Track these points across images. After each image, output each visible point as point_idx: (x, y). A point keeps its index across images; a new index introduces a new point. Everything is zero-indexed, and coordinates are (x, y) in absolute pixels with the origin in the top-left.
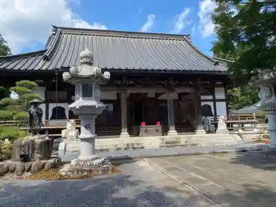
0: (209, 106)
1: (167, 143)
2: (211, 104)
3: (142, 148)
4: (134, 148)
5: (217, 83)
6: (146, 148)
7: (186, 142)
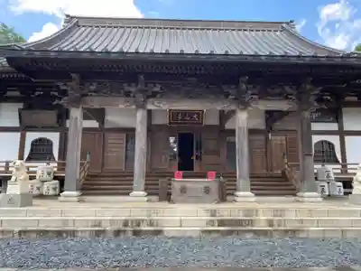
0: (331, 145)
1: (221, 223)
2: (335, 140)
3: (159, 232)
4: (136, 233)
5: (348, 98)
6: (165, 233)
7: (270, 223)
